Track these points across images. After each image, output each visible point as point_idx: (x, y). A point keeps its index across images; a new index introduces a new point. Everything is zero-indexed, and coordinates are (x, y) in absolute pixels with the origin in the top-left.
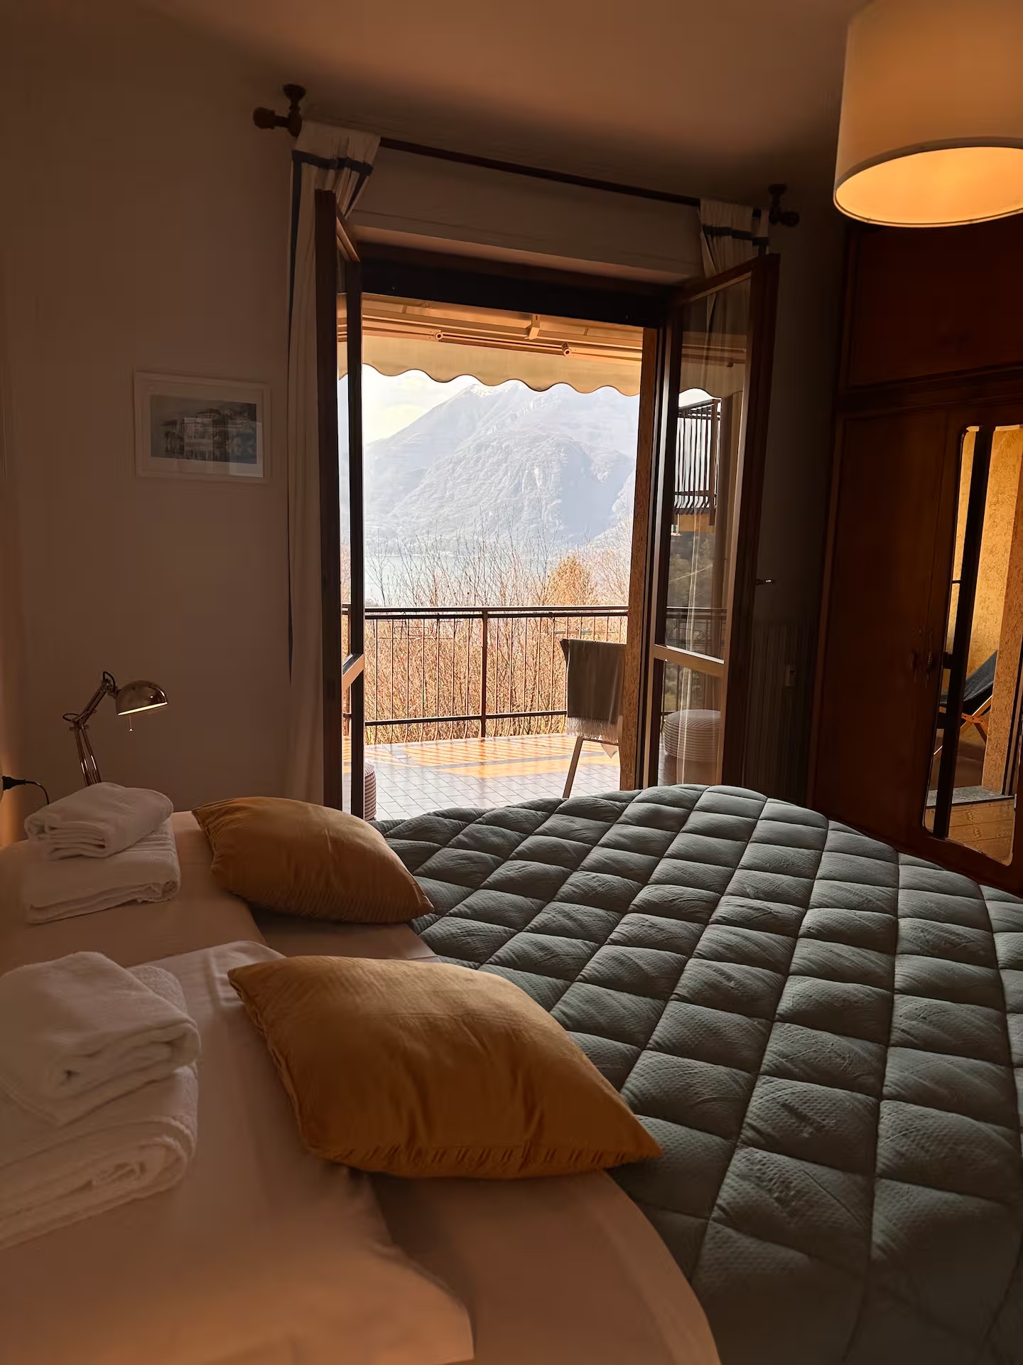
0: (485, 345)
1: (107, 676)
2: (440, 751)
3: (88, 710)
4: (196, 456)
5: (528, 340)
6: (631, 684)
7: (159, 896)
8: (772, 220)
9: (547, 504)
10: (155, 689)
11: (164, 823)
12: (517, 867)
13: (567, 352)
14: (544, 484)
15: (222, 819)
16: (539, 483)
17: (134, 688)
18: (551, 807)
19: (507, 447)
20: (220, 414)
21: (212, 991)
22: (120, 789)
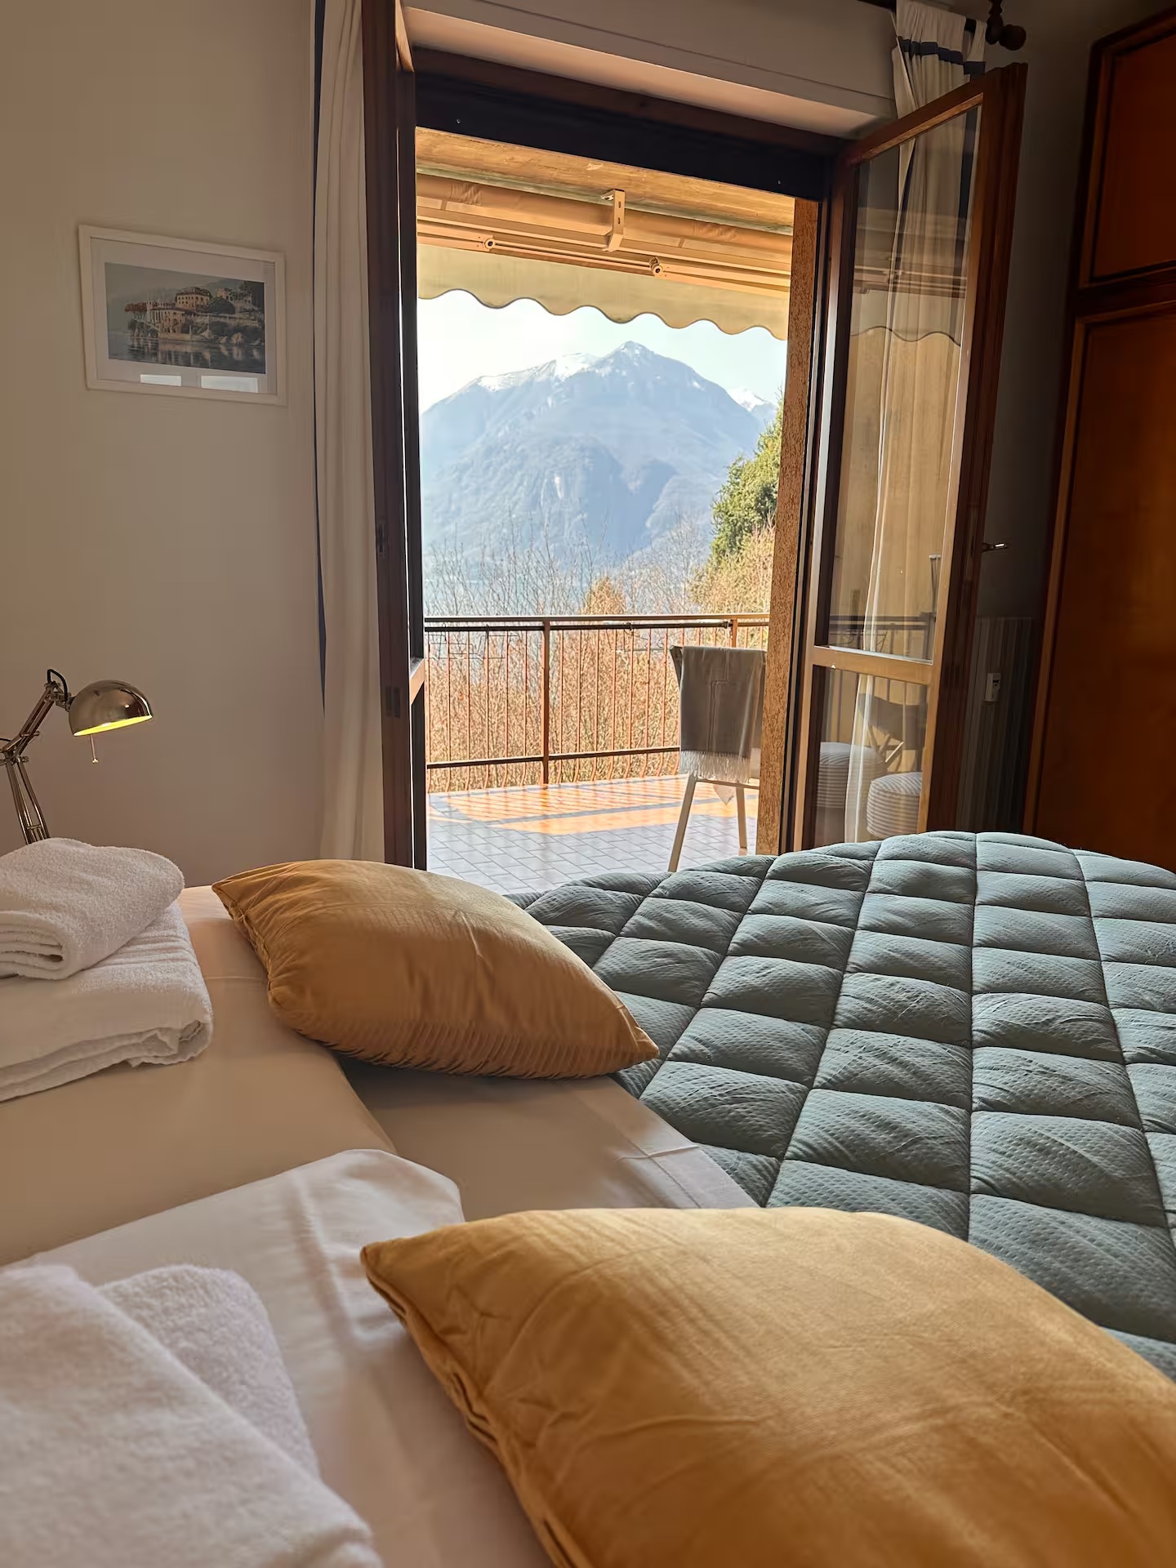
0: (550, 259)
1: (54, 678)
2: (491, 802)
3: (25, 732)
4: (176, 359)
5: (606, 253)
6: (776, 704)
7: (173, 1053)
8: (990, 38)
9: (570, 519)
10: (131, 694)
11: (168, 908)
12: (754, 968)
13: (658, 270)
14: (567, 493)
15: (270, 899)
16: (560, 495)
17: (97, 693)
18: (758, 869)
19: (523, 450)
20: (211, 296)
21: (328, 1301)
22: (86, 849)
